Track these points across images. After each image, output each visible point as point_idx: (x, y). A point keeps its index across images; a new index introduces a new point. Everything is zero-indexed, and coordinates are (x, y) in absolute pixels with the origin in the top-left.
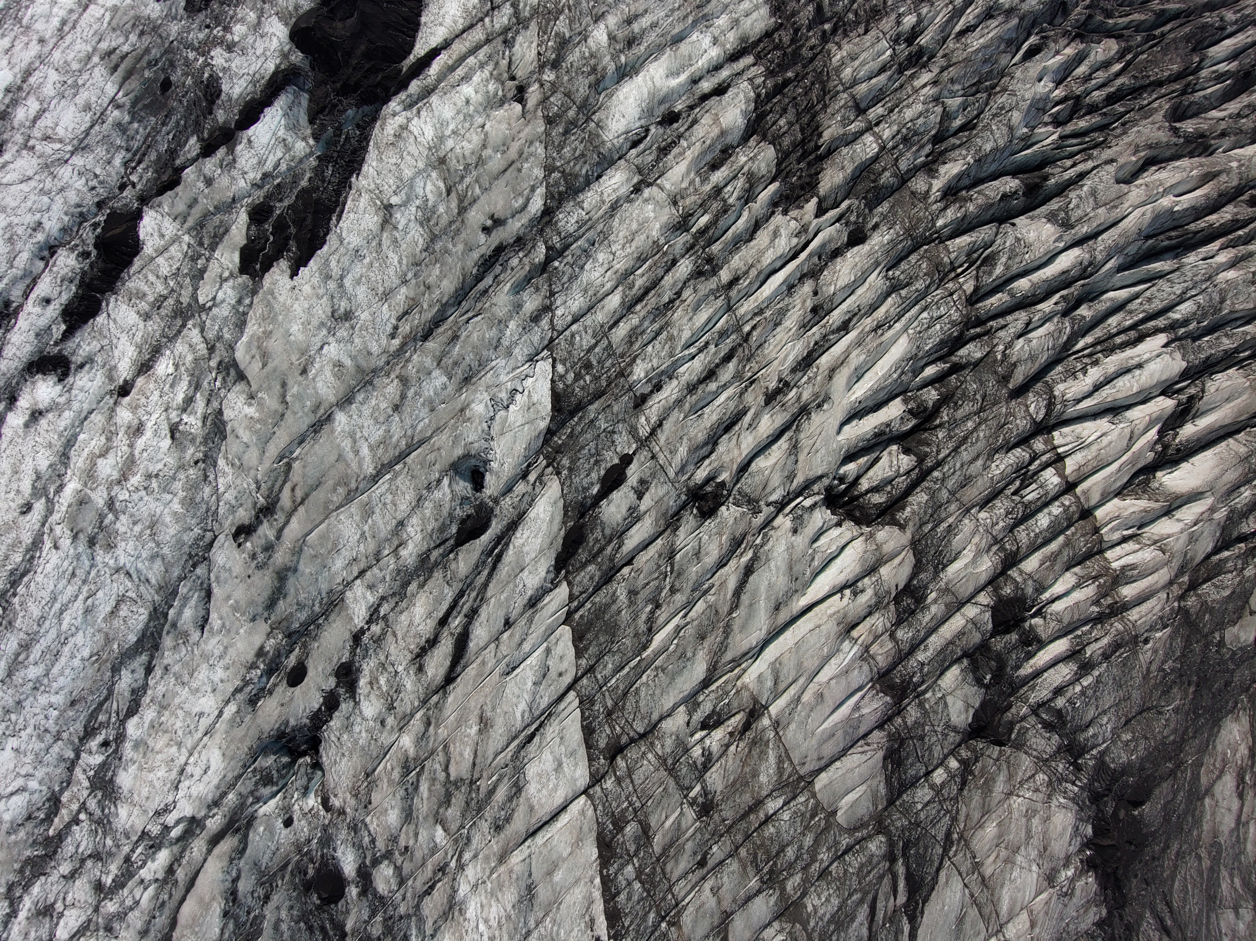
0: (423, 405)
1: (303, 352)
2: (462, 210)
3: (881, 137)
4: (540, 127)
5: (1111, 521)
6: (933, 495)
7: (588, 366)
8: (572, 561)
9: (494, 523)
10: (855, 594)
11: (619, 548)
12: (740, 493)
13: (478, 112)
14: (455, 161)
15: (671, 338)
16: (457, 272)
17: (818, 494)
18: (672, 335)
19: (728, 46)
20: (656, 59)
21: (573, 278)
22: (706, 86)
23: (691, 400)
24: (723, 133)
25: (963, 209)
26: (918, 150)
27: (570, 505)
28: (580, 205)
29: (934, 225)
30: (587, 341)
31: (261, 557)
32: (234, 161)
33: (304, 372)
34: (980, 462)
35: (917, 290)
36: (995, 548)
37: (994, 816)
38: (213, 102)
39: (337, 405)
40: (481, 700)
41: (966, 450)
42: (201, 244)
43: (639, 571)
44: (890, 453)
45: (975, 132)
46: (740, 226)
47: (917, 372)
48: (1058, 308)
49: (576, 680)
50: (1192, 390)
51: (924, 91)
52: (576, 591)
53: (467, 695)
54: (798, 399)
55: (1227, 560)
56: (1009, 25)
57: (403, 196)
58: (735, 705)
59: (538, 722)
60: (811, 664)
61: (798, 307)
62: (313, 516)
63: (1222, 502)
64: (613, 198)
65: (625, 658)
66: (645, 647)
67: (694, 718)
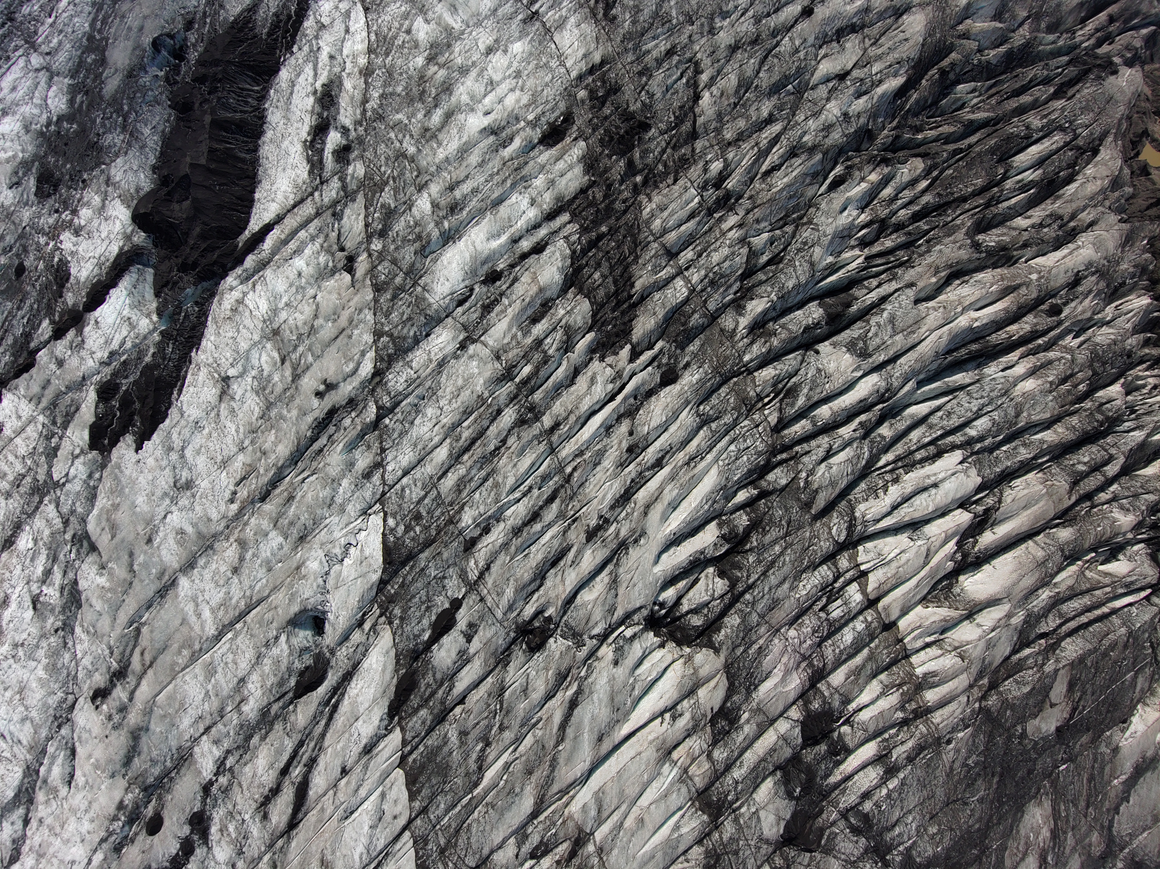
0: (261, 566)
1: (148, 522)
2: (296, 377)
3: (690, 282)
4: (369, 295)
6: (744, 618)
7: (418, 517)
8: (405, 708)
9: (330, 674)
10: (674, 718)
11: (450, 690)
12: (566, 626)
13: (310, 284)
14: (288, 332)
15: (496, 485)
16: (292, 436)
17: (637, 624)
18: (498, 482)
19: (545, 206)
20: (477, 223)
21: (403, 434)
22: (525, 245)
23: (517, 542)
24: (541, 290)
25: (768, 344)
26: (726, 290)
27: (401, 653)
28: (409, 364)
29: (741, 360)
30: (416, 493)
31: (116, 718)
32: (83, 341)
33: (149, 541)
34: (786, 586)
35: (725, 424)
36: (804, 665)
38: (63, 286)
39: (180, 570)
40: (322, 844)
41: (773, 574)
42: (54, 423)
43: (469, 712)
44: (707, 576)
45: (781, 266)
46: (560, 373)
47: (728, 499)
48: (858, 434)
49: (410, 821)
50: (990, 501)
51: (730, 234)
52: (409, 736)
53: (308, 840)
54: (617, 535)
55: (1027, 658)
56: (812, 162)
57: (240, 367)
58: (561, 834)
59: (376, 861)
60: (631, 791)
61: (615, 447)
62: (162, 678)
63: (1020, 606)
64: (440, 356)
65: (457, 797)
66: (476, 785)
67: (523, 850)
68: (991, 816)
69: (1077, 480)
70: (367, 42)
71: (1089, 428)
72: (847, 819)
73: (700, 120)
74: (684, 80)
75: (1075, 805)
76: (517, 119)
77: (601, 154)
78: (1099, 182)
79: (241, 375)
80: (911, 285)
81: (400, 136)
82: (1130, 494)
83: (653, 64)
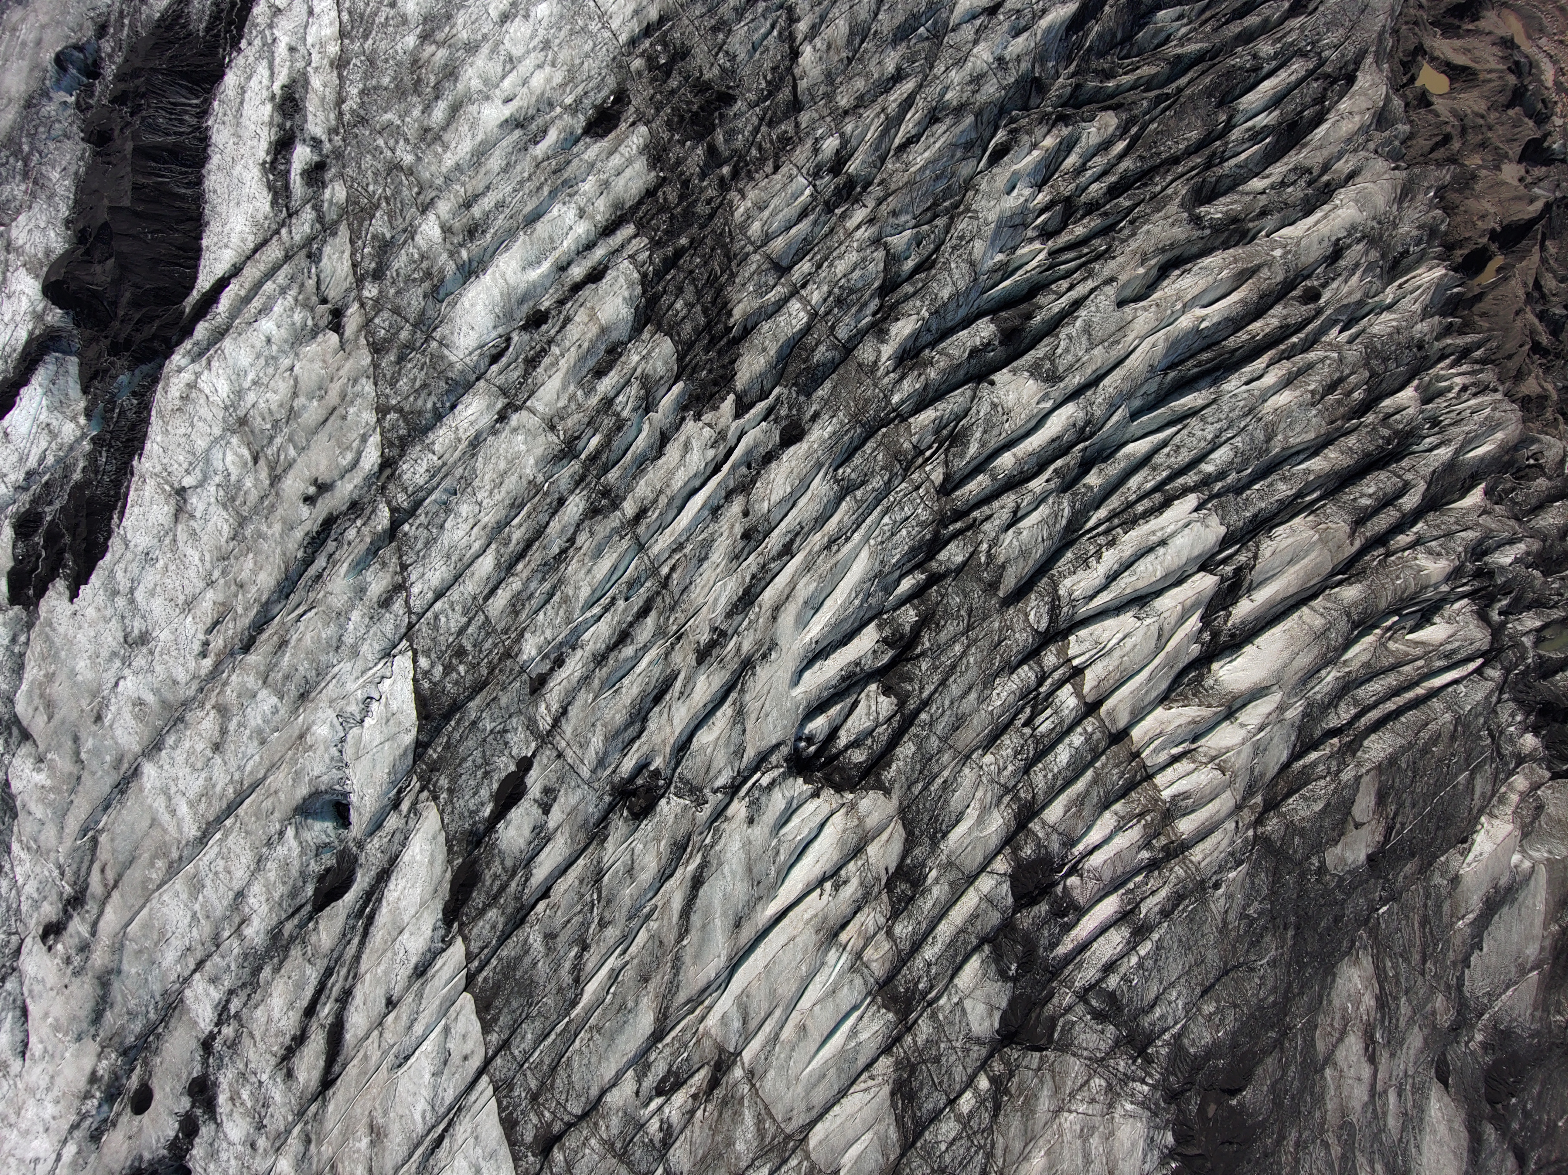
0: (250, 738)
1: (95, 694)
2: (275, 479)
3: (809, 302)
4: (365, 358)
5: (1151, 741)
6: (921, 745)
7: (460, 653)
8: (466, 910)
9: (359, 875)
10: (837, 887)
11: (527, 880)
12: (681, 780)
13: (284, 352)
14: (259, 419)
15: (566, 600)
16: (278, 560)
17: (777, 767)
18: (568, 596)
19: (599, 218)
20: (507, 248)
21: (430, 542)
22: (577, 272)
23: (601, 673)
24: (604, 331)
25: (923, 378)
26: (860, 310)
27: (454, 837)
28: (429, 448)
29: (889, 402)
30: (456, 620)
31: (77, 960)
33: (98, 718)
34: (973, 696)
35: (875, 489)
36: (1007, 799)
37: (1041, 1142)
39: (143, 754)
40: (369, 1104)
41: (955, 682)
43: (555, 907)
44: (868, 696)
45: (933, 271)
46: (641, 443)
47: (888, 590)
48: (1052, 485)
49: (488, 1062)
50: (1242, 558)
51: (858, 234)
52: (474, 947)
53: (351, 1101)
54: (739, 650)
55: (1315, 764)
56: (962, 127)
57: (198, 474)
58: (696, 1058)
59: (446, 1121)
60: (787, 989)
61: (725, 534)
62: (131, 901)
63: (1296, 695)
64: (472, 432)
65: (548, 1023)
66: (574, 1004)
67: (644, 1084)
68: (1290, 984)
69: (1361, 519)
70: (337, 24)
71: (1372, 448)
72: (1087, 1002)
73: (803, 85)
74: (775, 33)
75: (1406, 960)
76: (551, 105)
77: (669, 141)
78: (1357, 118)
79: (201, 484)
80: (1111, 280)
81: (392, 142)
82: (1441, 533)
83: (730, 15)
